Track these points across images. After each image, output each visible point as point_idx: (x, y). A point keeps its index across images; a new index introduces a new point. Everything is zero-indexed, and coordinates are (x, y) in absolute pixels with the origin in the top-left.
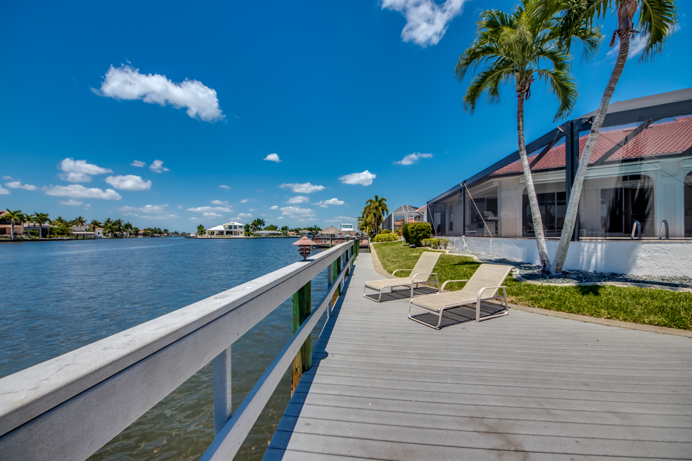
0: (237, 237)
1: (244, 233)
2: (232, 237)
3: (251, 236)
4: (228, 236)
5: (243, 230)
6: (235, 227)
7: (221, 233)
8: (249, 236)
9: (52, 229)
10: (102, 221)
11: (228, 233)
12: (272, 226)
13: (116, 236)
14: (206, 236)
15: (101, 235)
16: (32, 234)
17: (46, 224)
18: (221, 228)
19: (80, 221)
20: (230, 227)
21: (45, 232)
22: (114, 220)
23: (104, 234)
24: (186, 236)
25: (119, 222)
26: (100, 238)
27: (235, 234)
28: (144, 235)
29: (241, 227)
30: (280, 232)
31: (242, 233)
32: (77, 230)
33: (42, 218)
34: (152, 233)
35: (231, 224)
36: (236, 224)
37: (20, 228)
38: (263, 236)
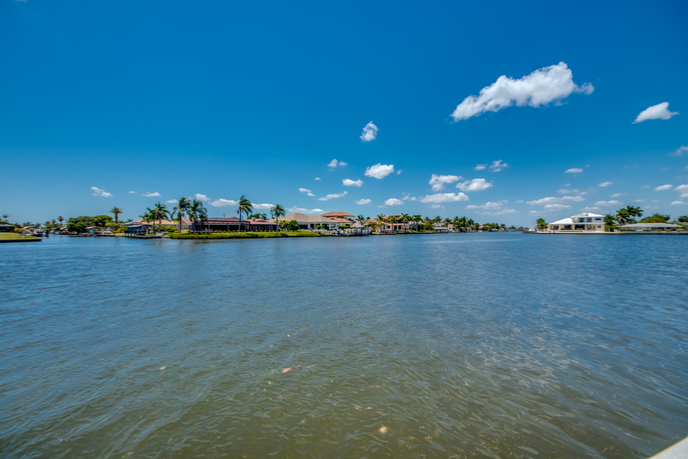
0: (592, 232)
1: (603, 227)
2: (584, 232)
3: (616, 232)
4: (578, 231)
5: (602, 223)
6: (590, 220)
7: (568, 227)
8: (612, 230)
9: (423, 226)
10: (452, 218)
11: (577, 227)
12: (657, 216)
13: (461, 231)
14: (548, 230)
15: (452, 230)
16: (413, 229)
17: (420, 223)
18: (568, 221)
19: (438, 220)
20: (582, 220)
21: (420, 228)
22: (460, 217)
23: (454, 229)
24: (524, 231)
25: (464, 219)
26: (451, 232)
27: (589, 229)
28: (483, 229)
29: (598, 219)
30: (675, 225)
31: (599, 227)
32: (437, 226)
33: (418, 218)
34: (491, 228)
35: (583, 215)
36: (590, 215)
37: (407, 226)
38: (638, 231)
